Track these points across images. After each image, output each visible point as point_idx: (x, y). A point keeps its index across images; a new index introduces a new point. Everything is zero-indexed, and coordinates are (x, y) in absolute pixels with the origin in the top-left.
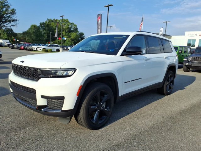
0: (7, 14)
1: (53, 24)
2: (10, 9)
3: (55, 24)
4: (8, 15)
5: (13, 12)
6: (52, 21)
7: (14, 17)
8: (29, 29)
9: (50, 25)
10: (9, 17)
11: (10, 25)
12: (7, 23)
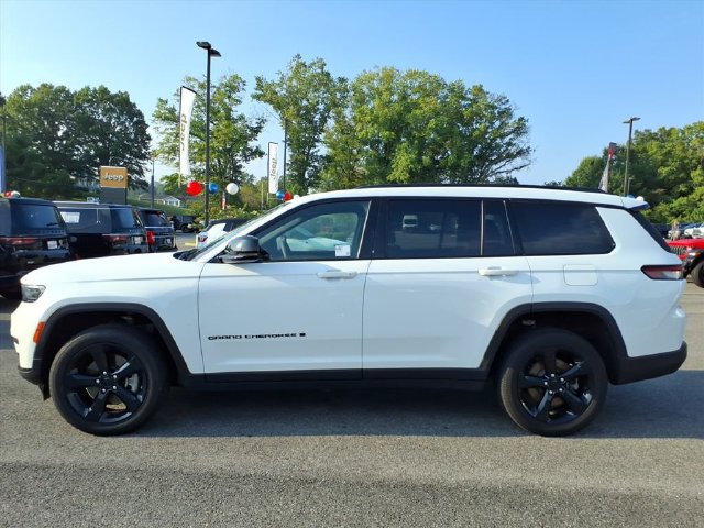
0: (502, 137)
1: (653, 147)
2: (511, 121)
3: (662, 147)
4: (507, 139)
5: (520, 129)
6: (653, 137)
7: (521, 142)
8: (575, 173)
9: (645, 150)
10: (509, 144)
11: (509, 167)
12: (502, 163)
